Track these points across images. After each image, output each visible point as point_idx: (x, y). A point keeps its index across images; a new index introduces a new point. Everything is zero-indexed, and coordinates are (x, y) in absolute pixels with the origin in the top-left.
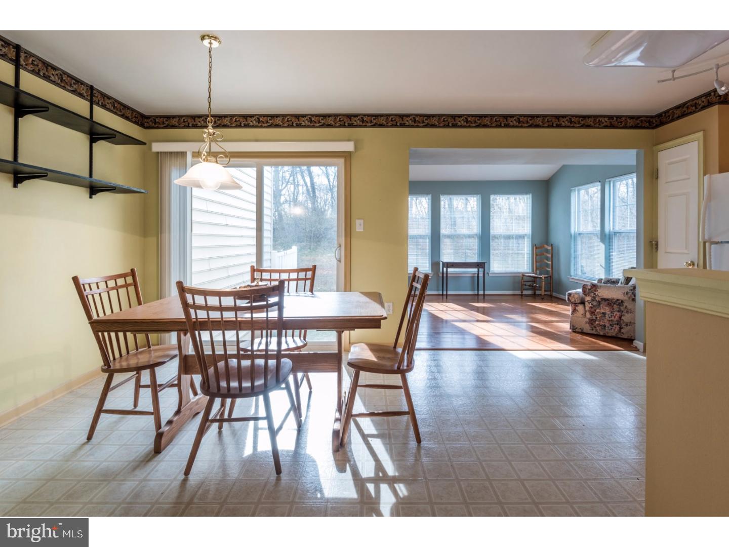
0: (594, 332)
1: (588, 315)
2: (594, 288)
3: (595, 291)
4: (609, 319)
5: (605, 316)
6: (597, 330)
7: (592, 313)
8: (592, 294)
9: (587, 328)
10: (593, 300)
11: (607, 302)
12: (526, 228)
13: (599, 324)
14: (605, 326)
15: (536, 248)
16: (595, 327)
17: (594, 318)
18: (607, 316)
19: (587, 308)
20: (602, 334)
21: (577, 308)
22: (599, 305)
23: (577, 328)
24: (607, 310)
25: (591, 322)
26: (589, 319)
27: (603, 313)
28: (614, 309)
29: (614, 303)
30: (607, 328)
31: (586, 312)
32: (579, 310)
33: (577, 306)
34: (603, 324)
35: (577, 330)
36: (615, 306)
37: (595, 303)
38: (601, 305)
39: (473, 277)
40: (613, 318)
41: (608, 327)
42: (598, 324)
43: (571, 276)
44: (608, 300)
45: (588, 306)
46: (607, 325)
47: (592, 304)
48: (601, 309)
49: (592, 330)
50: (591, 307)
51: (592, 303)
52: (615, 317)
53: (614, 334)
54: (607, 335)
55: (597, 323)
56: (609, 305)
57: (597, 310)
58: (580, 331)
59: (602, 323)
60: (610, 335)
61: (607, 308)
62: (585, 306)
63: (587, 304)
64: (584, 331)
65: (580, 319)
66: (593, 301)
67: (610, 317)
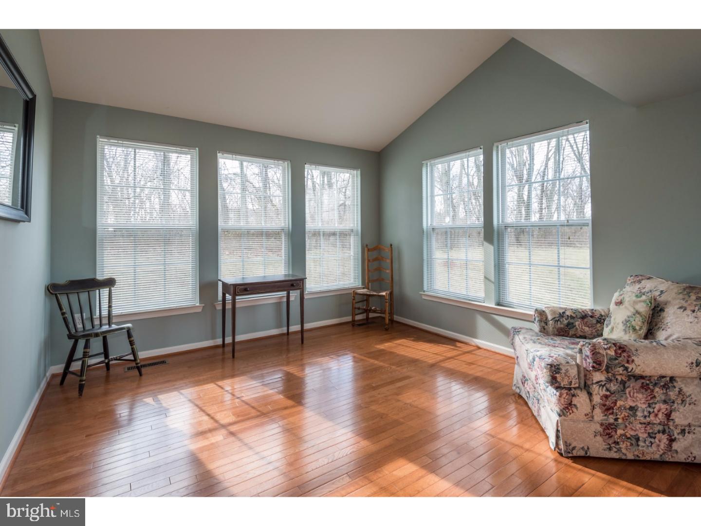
0: (613, 455)
1: (599, 415)
2: (625, 354)
3: (628, 362)
4: (644, 421)
5: (635, 415)
6: (619, 450)
7: (608, 409)
8: (622, 368)
9: (598, 447)
10: (609, 380)
11: (640, 382)
12: (353, 221)
13: (625, 435)
14: (638, 439)
15: (369, 250)
16: (617, 443)
17: (612, 421)
18: (639, 414)
19: (597, 399)
20: (630, 456)
21: (575, 401)
22: (624, 390)
23: (574, 448)
24: (639, 400)
25: (608, 430)
26: (602, 425)
27: (631, 408)
28: (655, 397)
29: (656, 384)
30: (641, 443)
31: (593, 408)
32: (578, 405)
33: (573, 395)
34: (633, 433)
35: (575, 453)
36: (657, 389)
37: (613, 387)
38: (627, 391)
39: (278, 304)
40: (652, 418)
41: (645, 441)
42: (621, 435)
43: (424, 291)
44: (642, 377)
45: (598, 393)
46: (642, 435)
47: (607, 390)
48: (627, 398)
49: (610, 449)
50: (606, 397)
51: (608, 386)
52: (656, 415)
53: (657, 457)
54: (642, 458)
55: (620, 432)
56: (644, 387)
57: (619, 403)
58: (582, 453)
59: (630, 433)
60: (648, 458)
61: (640, 396)
62: (590, 394)
63: (595, 389)
64: (592, 453)
65: (581, 425)
66: (611, 381)
67: (645, 417)
